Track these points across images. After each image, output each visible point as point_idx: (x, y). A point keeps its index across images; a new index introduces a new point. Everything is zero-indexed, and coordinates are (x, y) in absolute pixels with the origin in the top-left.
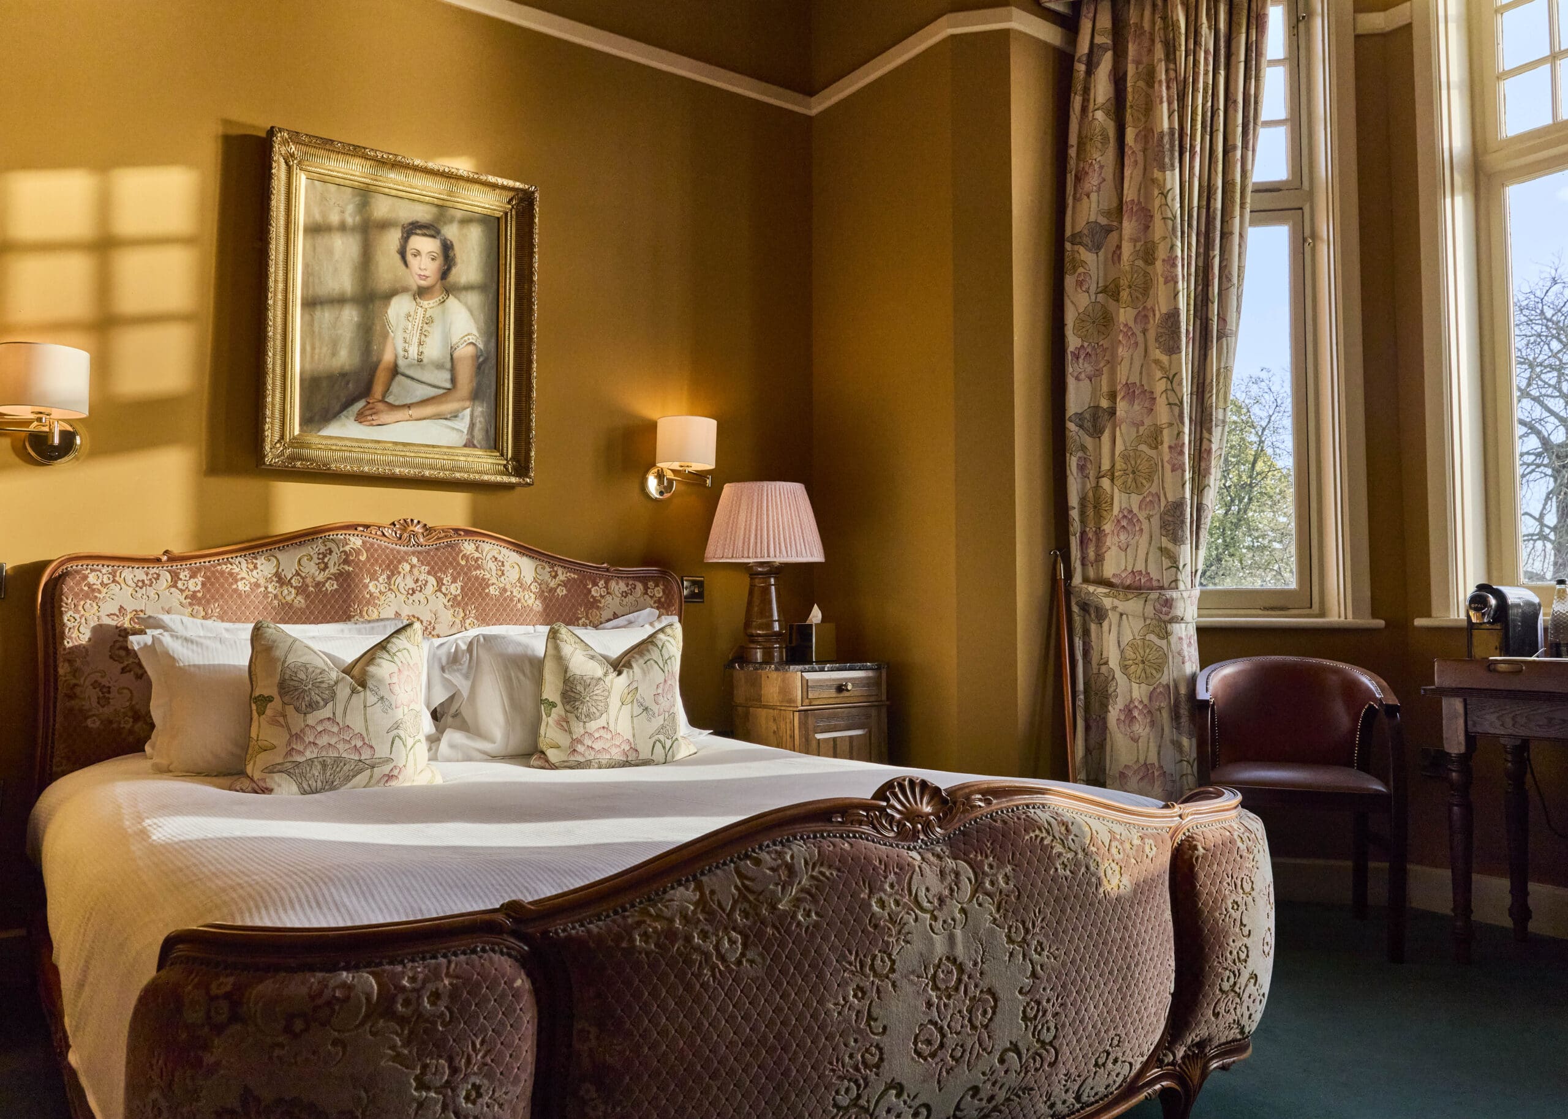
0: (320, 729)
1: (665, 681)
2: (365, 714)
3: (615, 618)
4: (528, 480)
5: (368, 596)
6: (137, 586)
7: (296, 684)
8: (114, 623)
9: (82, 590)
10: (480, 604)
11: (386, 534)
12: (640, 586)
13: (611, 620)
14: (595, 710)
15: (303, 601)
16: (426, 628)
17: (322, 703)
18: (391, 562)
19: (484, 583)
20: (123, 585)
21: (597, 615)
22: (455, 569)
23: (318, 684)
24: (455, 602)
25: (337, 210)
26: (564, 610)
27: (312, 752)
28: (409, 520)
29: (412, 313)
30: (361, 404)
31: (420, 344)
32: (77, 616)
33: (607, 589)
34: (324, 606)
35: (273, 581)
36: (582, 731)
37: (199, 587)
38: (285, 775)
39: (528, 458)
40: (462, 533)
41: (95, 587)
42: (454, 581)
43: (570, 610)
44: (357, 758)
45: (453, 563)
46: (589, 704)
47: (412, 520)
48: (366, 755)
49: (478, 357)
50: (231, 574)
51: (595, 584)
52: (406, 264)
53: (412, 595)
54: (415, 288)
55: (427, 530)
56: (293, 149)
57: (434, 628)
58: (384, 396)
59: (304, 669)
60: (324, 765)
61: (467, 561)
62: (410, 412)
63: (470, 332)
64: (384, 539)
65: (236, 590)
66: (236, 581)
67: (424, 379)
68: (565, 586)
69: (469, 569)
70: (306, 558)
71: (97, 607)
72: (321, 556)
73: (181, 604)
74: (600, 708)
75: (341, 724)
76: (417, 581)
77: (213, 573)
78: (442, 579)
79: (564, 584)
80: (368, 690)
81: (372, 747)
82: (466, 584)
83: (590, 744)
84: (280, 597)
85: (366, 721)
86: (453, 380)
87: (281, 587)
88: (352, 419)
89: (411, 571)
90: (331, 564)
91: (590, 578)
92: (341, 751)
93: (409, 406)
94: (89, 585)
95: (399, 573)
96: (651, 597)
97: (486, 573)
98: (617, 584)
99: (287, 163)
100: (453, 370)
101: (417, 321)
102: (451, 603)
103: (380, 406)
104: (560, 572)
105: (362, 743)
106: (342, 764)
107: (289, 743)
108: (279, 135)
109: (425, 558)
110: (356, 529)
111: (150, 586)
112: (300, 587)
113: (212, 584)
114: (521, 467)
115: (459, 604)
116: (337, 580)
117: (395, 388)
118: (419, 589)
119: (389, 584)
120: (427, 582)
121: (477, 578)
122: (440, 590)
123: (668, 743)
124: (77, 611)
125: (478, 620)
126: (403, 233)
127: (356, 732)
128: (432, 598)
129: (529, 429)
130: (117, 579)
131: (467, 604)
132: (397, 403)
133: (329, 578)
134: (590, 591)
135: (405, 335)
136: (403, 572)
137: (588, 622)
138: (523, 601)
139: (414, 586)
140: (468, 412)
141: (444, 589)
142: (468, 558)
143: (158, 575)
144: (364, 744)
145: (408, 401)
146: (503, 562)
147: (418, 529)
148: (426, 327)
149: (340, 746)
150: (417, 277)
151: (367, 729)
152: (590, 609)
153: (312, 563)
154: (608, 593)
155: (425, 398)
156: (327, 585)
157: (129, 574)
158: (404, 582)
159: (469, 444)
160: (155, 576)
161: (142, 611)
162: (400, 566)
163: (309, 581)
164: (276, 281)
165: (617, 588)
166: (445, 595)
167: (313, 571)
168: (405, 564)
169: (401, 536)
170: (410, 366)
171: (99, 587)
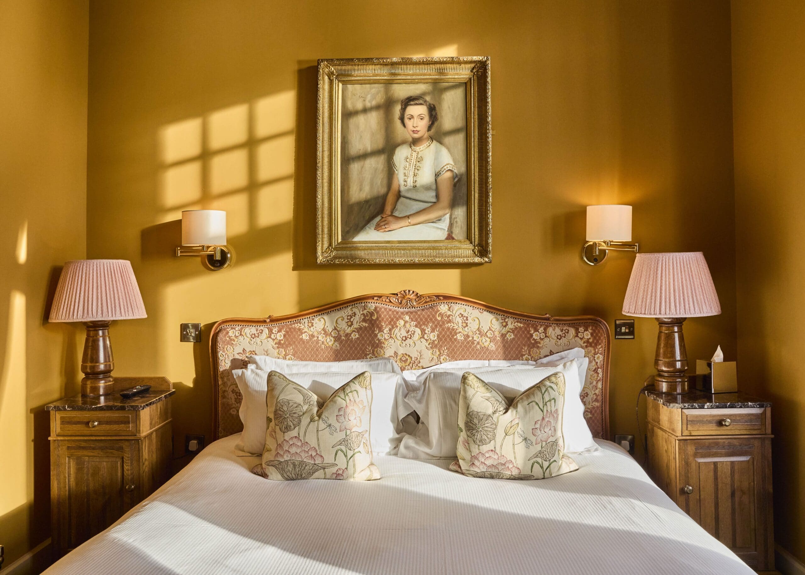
0: (291, 443)
1: (543, 419)
2: (318, 435)
3: (551, 355)
4: (487, 260)
5: (377, 342)
6: (252, 337)
7: (281, 413)
8: (240, 358)
9: (226, 339)
10: (451, 346)
11: (391, 300)
12: (572, 331)
13: (548, 356)
14: (486, 438)
15: (338, 345)
16: (415, 362)
17: (293, 427)
18: (392, 320)
19: (453, 332)
20: (245, 337)
21: (537, 352)
22: (433, 323)
23: (292, 415)
24: (433, 346)
25: (361, 100)
26: (512, 349)
27: (287, 456)
28: (407, 291)
29: (409, 156)
30: (378, 219)
31: (415, 175)
32: (224, 354)
33: (546, 334)
34: (351, 348)
35: (321, 333)
36: (478, 452)
37: (282, 338)
38: (274, 468)
39: (487, 244)
40: (442, 298)
41: (232, 338)
42: (433, 330)
43: (517, 349)
44: (313, 462)
45: (432, 319)
46: (482, 433)
47: (409, 291)
48: (318, 461)
49: (454, 179)
50: (299, 329)
51: (536, 330)
52: (404, 125)
53: (405, 341)
54: (411, 139)
55: (418, 297)
56: (333, 69)
57: (420, 362)
58: (392, 212)
59: (287, 404)
60: (294, 465)
61: (442, 318)
62: (409, 221)
63: (448, 163)
64: (391, 304)
65: (302, 339)
66: (302, 333)
67: (417, 198)
68: (513, 332)
69: (443, 323)
70: (340, 319)
71: (232, 349)
72: (349, 317)
73: (273, 347)
74: (489, 436)
75: (303, 441)
76: (408, 332)
77: (290, 329)
78: (425, 330)
79: (513, 331)
80: (321, 420)
81: (322, 456)
82: (441, 333)
83: (483, 460)
84: (325, 343)
85: (318, 440)
86: (437, 196)
87: (326, 337)
88: (373, 228)
89: (404, 325)
90: (355, 323)
91: (533, 326)
92: (303, 458)
93: (408, 217)
94: (229, 337)
95: (397, 327)
96: (581, 339)
97: (455, 325)
98: (554, 330)
99: (329, 78)
100: (437, 190)
101: (412, 161)
102: (430, 346)
103: (390, 219)
104: (509, 323)
105: (315, 454)
106: (304, 465)
107: (277, 449)
108: (322, 64)
109: (414, 316)
110: (373, 299)
111: (258, 337)
112: (337, 337)
113: (289, 336)
114: (483, 251)
115: (436, 346)
116: (358, 332)
117: (399, 206)
118: (409, 336)
119: (391, 334)
120: (415, 332)
121: (448, 329)
122: (423, 337)
123: (546, 464)
124: (224, 351)
125: (449, 357)
126: (402, 105)
127: (312, 447)
128: (418, 343)
129: (487, 224)
130: (242, 333)
131: (441, 346)
132: (400, 216)
133: (354, 331)
134: (532, 335)
135: (405, 171)
136: (399, 326)
137: (530, 357)
138: (481, 343)
139: (406, 335)
140: (448, 216)
141: (426, 336)
142: (443, 316)
143: (262, 330)
144: (317, 454)
145: (408, 214)
146: (467, 317)
147: (412, 297)
148: (418, 164)
149: (303, 454)
150: (411, 133)
151: (319, 445)
152: (531, 348)
153: (344, 322)
154: (546, 336)
155: (419, 210)
156: (352, 335)
157: (250, 330)
158: (400, 332)
159: (450, 237)
160: (261, 331)
161: (254, 351)
162: (398, 322)
163: (342, 333)
164: (323, 151)
165: (554, 332)
166: (426, 340)
167: (344, 327)
168: (401, 321)
169: (401, 301)
170: (409, 190)
171: (234, 338)
